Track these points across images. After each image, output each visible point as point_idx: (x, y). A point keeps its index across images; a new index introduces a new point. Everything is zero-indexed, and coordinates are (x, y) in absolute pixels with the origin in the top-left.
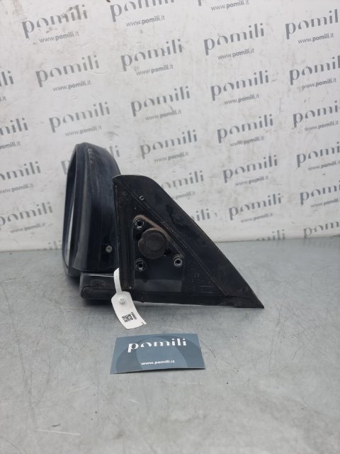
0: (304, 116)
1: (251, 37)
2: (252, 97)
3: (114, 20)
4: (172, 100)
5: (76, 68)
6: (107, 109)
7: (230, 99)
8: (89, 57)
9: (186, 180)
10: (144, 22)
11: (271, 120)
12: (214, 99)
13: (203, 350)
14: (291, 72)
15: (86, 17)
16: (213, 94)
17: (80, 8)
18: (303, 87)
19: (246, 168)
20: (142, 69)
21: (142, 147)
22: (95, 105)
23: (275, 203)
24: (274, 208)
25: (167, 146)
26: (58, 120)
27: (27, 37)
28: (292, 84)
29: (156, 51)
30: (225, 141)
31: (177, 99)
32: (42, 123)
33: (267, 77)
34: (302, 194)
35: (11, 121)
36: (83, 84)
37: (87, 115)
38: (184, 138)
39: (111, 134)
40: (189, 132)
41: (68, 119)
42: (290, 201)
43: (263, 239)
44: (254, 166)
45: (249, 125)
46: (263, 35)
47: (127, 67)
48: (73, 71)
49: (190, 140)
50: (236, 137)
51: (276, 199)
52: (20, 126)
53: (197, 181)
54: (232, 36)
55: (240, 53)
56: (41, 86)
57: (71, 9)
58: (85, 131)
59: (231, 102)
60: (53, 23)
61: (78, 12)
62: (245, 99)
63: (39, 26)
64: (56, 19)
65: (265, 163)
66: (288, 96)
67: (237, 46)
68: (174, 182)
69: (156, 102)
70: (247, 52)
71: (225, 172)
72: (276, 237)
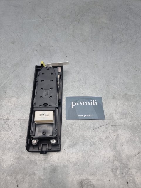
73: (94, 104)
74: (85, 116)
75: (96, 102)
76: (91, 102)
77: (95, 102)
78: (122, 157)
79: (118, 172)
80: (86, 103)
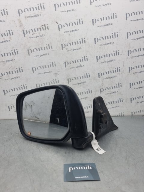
0: (133, 68)
1: (113, 37)
2: (112, 60)
3: (59, 31)
4: (81, 61)
5: (43, 49)
6: (55, 64)
7: (103, 61)
8: (49, 44)
9: (85, 92)
10: (71, 31)
11: (120, 70)
12: (97, 61)
13: (99, 171)
14: (128, 51)
15: (48, 29)
16: (97, 59)
17: (46, 25)
18: (133, 57)
19: (109, 88)
20: (69, 49)
21: (68, 79)
22: (50, 63)
23: (120, 102)
24: (120, 104)
25: (78, 79)
26: (35, 68)
27: (25, 36)
28: (128, 56)
29: (75, 42)
30: (101, 77)
31: (83, 61)
32: (29, 69)
33: (119, 53)
34: (131, 99)
35: (17, 69)
36: (46, 54)
37: (47, 66)
38: (85, 76)
39: (56, 74)
40: (87, 74)
41: (39, 68)
42: (126, 101)
43: (115, 116)
44: (112, 87)
45: (111, 71)
46: (117, 37)
47: (64, 48)
48: (42, 50)
49: (87, 77)
50: (105, 76)
51: (121, 100)
52: (20, 70)
53: (89, 93)
54: (105, 37)
55: (108, 44)
56: (29, 55)
57: (42, 25)
58: (46, 73)
59: (104, 62)
60: (35, 31)
61: (45, 27)
62: (109, 61)
63: (29, 32)
64: (36, 30)
65: (117, 86)
66: (127, 60)
67: (107, 41)
68: (80, 93)
69: (74, 62)
70: (111, 43)
71: (101, 89)
72: (120, 115)
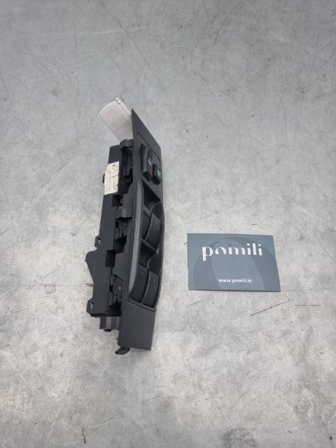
73: (255, 253)
74: (233, 281)
75: (260, 247)
76: (249, 247)
77: (257, 248)
78: (319, 380)
79: (310, 415)
80: (237, 250)
